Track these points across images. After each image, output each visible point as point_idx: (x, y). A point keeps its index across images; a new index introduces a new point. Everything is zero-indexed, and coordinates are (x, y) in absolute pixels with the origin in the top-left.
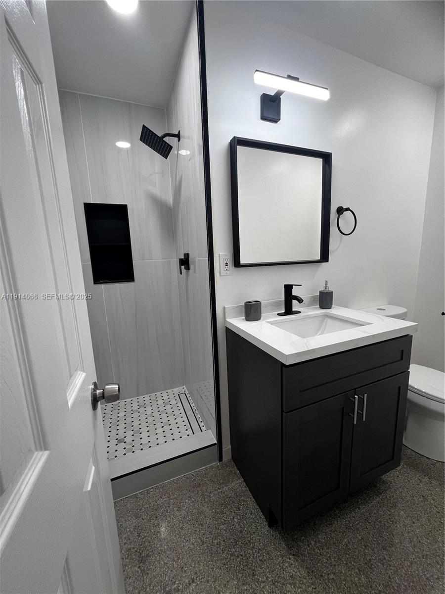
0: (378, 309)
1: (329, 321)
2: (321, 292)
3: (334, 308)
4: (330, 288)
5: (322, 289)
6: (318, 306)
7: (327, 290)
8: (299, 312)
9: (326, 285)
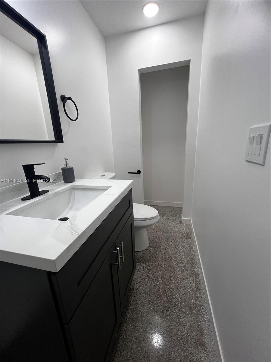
0: (101, 176)
1: (76, 192)
2: (63, 169)
3: (76, 180)
4: (70, 165)
5: (64, 166)
6: (63, 181)
7: (68, 166)
8: (47, 191)
9: (66, 162)
